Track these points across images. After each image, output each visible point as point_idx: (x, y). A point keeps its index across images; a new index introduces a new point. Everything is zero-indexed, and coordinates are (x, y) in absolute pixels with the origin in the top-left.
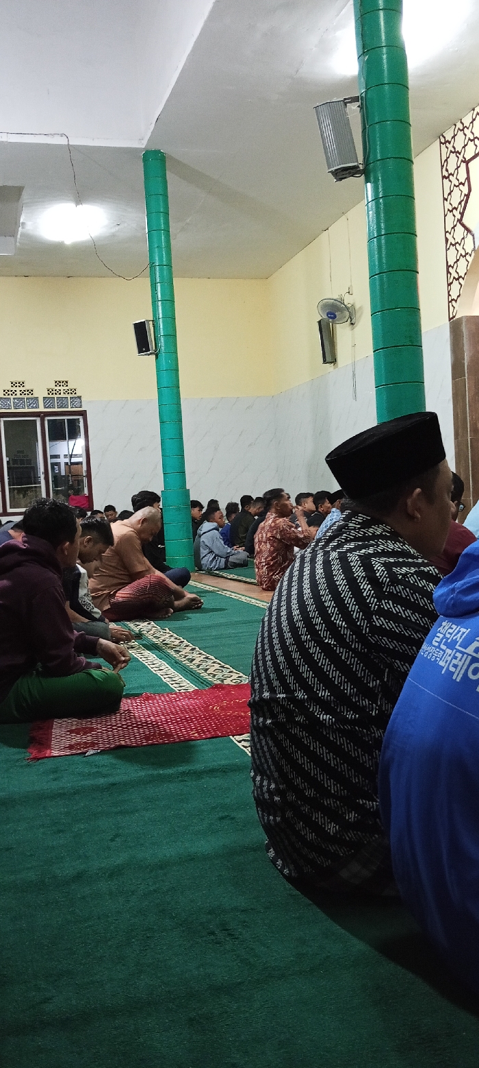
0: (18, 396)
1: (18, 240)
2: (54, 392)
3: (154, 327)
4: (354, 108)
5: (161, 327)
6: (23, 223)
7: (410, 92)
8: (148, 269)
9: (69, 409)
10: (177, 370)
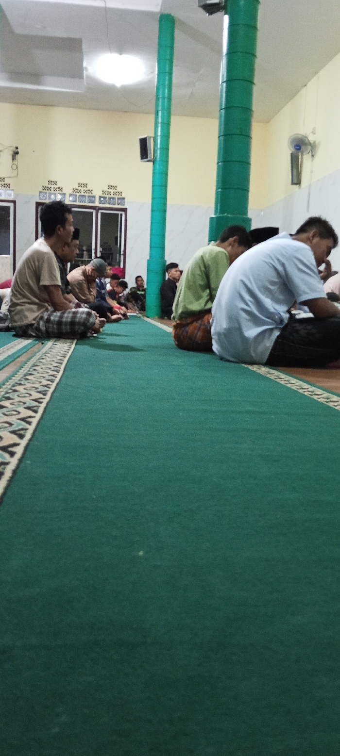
0: (82, 194)
1: (85, 81)
2: (107, 193)
3: (154, 142)
5: (159, 142)
9: (116, 206)
10: (166, 174)
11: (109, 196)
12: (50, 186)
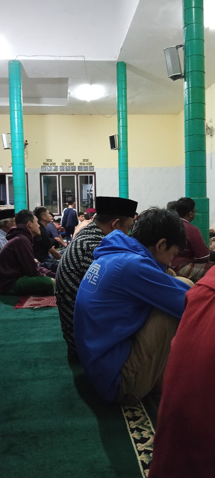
0: (68, 166)
1: (68, 100)
2: (82, 164)
3: (118, 138)
4: (181, 49)
5: (121, 137)
6: (69, 93)
7: (205, 43)
8: (117, 113)
9: (89, 171)
10: (127, 156)
11: (84, 166)
12: (48, 162)
